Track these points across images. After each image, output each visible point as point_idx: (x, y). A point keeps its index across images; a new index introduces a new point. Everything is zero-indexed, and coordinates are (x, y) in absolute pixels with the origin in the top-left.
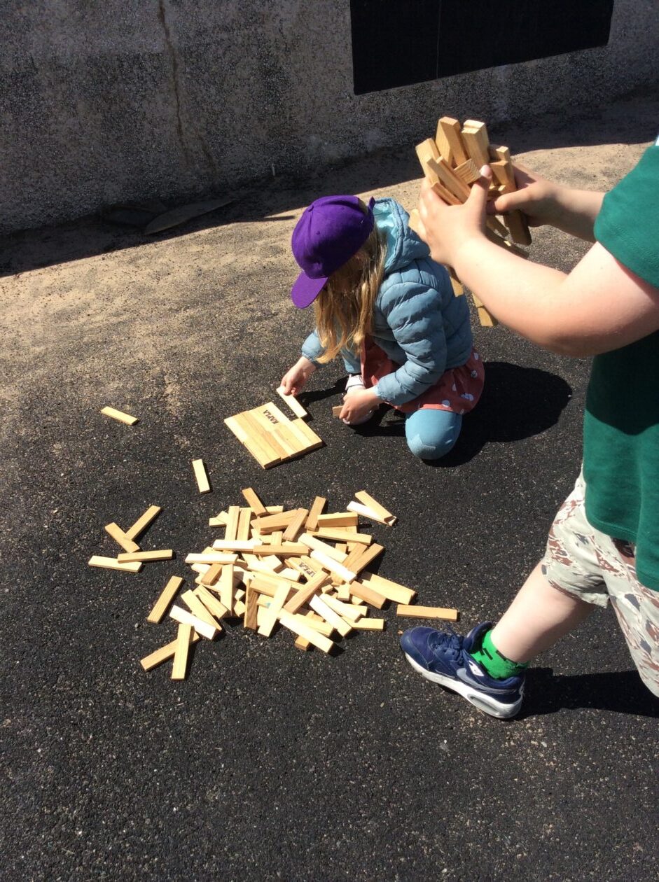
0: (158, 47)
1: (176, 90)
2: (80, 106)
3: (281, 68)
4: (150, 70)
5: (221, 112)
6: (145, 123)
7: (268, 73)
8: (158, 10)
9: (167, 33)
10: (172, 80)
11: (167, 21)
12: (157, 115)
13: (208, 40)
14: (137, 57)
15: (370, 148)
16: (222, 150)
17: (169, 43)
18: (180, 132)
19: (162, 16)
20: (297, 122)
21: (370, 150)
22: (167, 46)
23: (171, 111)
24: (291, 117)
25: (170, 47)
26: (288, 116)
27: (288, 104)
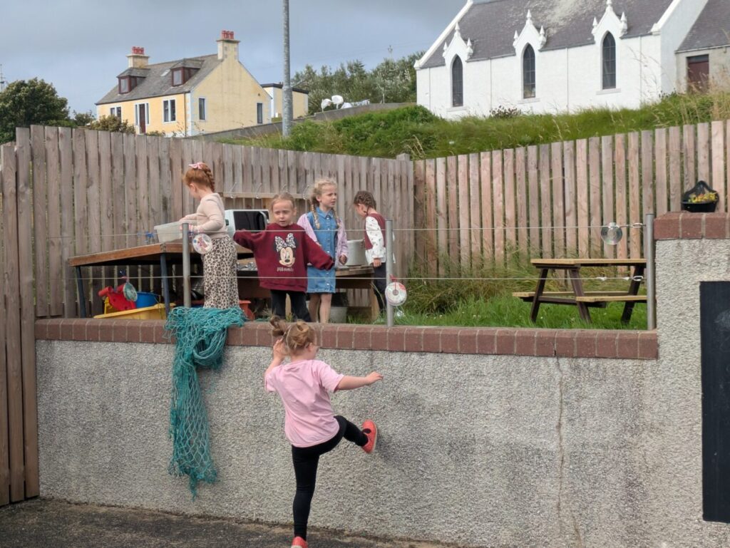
0: (553, 446)
2: (496, 471)
3: (641, 483)
4: (545, 460)
5: (591, 502)
6: (536, 494)
7: (631, 484)
8: (557, 424)
9: (561, 439)
10: (559, 470)
11: (562, 432)
12: (545, 491)
13: (588, 451)
14: (538, 449)
16: (588, 531)
17: (561, 446)
18: (559, 509)
20: (651, 527)
22: (559, 449)
23: (555, 491)
24: (645, 522)
26: (643, 521)
27: (643, 511)
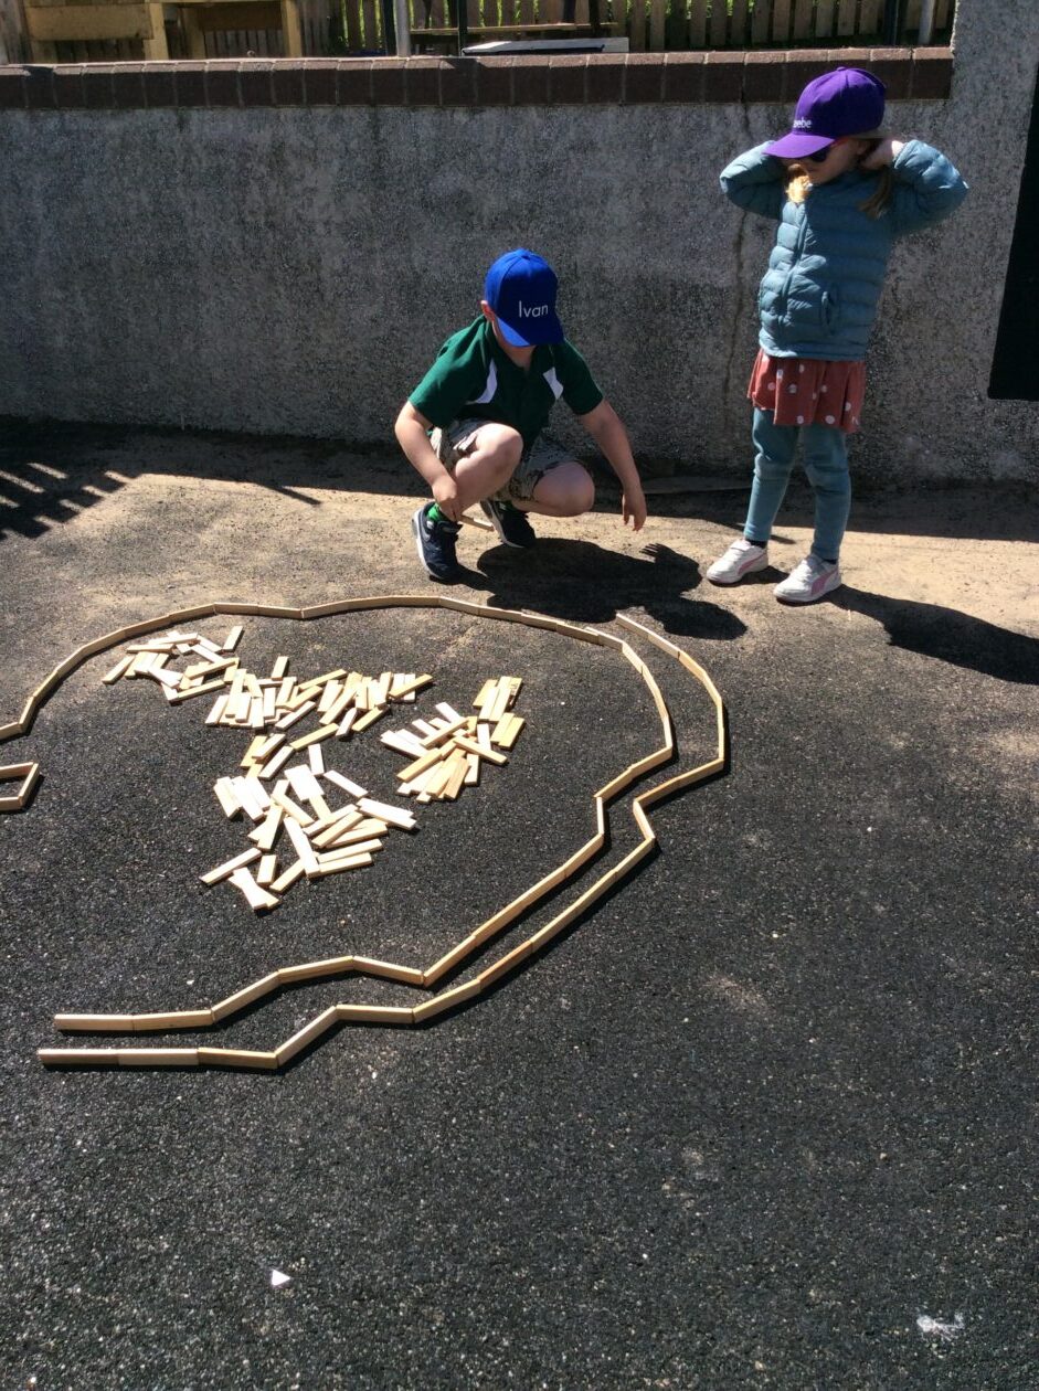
1: (734, 336)
2: (615, 330)
4: (707, 306)
6: (686, 367)
9: (740, 266)
10: (732, 322)
11: (743, 252)
12: (703, 361)
14: (697, 287)
15: (997, 476)
17: (739, 279)
19: (738, 244)
20: (890, 413)
21: (995, 478)
22: (736, 282)
23: (721, 359)
24: (882, 405)
25: (740, 283)
